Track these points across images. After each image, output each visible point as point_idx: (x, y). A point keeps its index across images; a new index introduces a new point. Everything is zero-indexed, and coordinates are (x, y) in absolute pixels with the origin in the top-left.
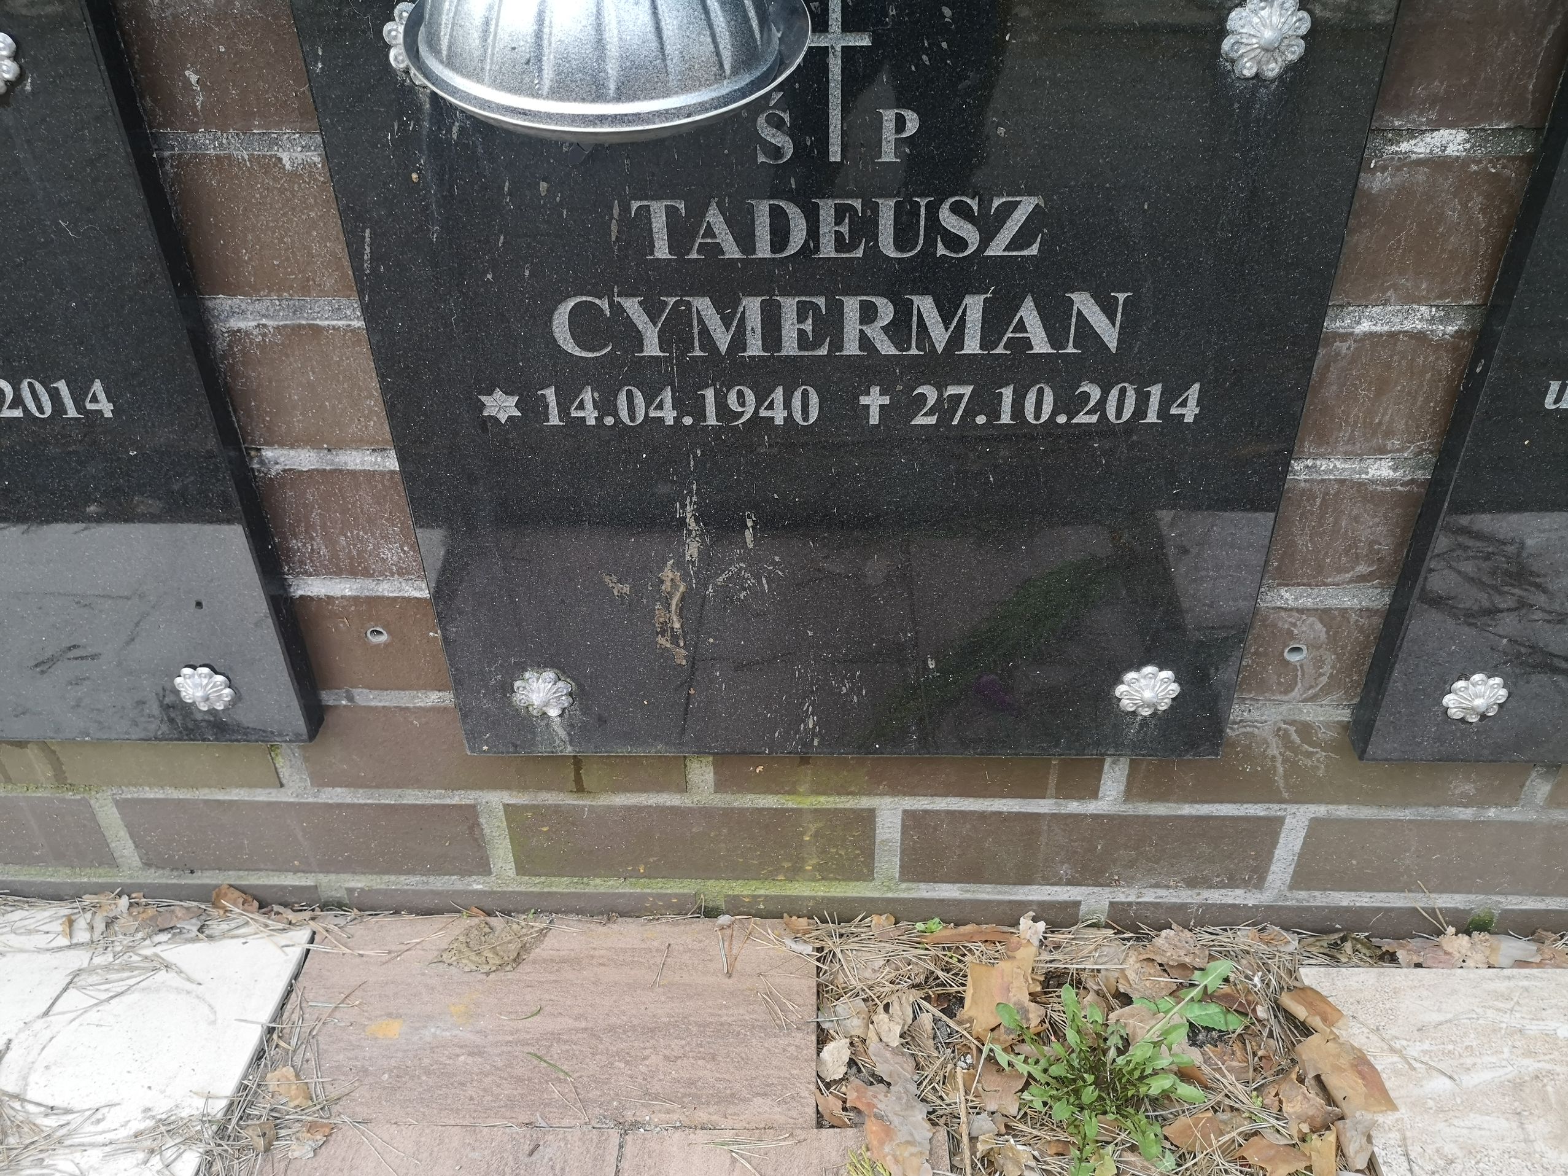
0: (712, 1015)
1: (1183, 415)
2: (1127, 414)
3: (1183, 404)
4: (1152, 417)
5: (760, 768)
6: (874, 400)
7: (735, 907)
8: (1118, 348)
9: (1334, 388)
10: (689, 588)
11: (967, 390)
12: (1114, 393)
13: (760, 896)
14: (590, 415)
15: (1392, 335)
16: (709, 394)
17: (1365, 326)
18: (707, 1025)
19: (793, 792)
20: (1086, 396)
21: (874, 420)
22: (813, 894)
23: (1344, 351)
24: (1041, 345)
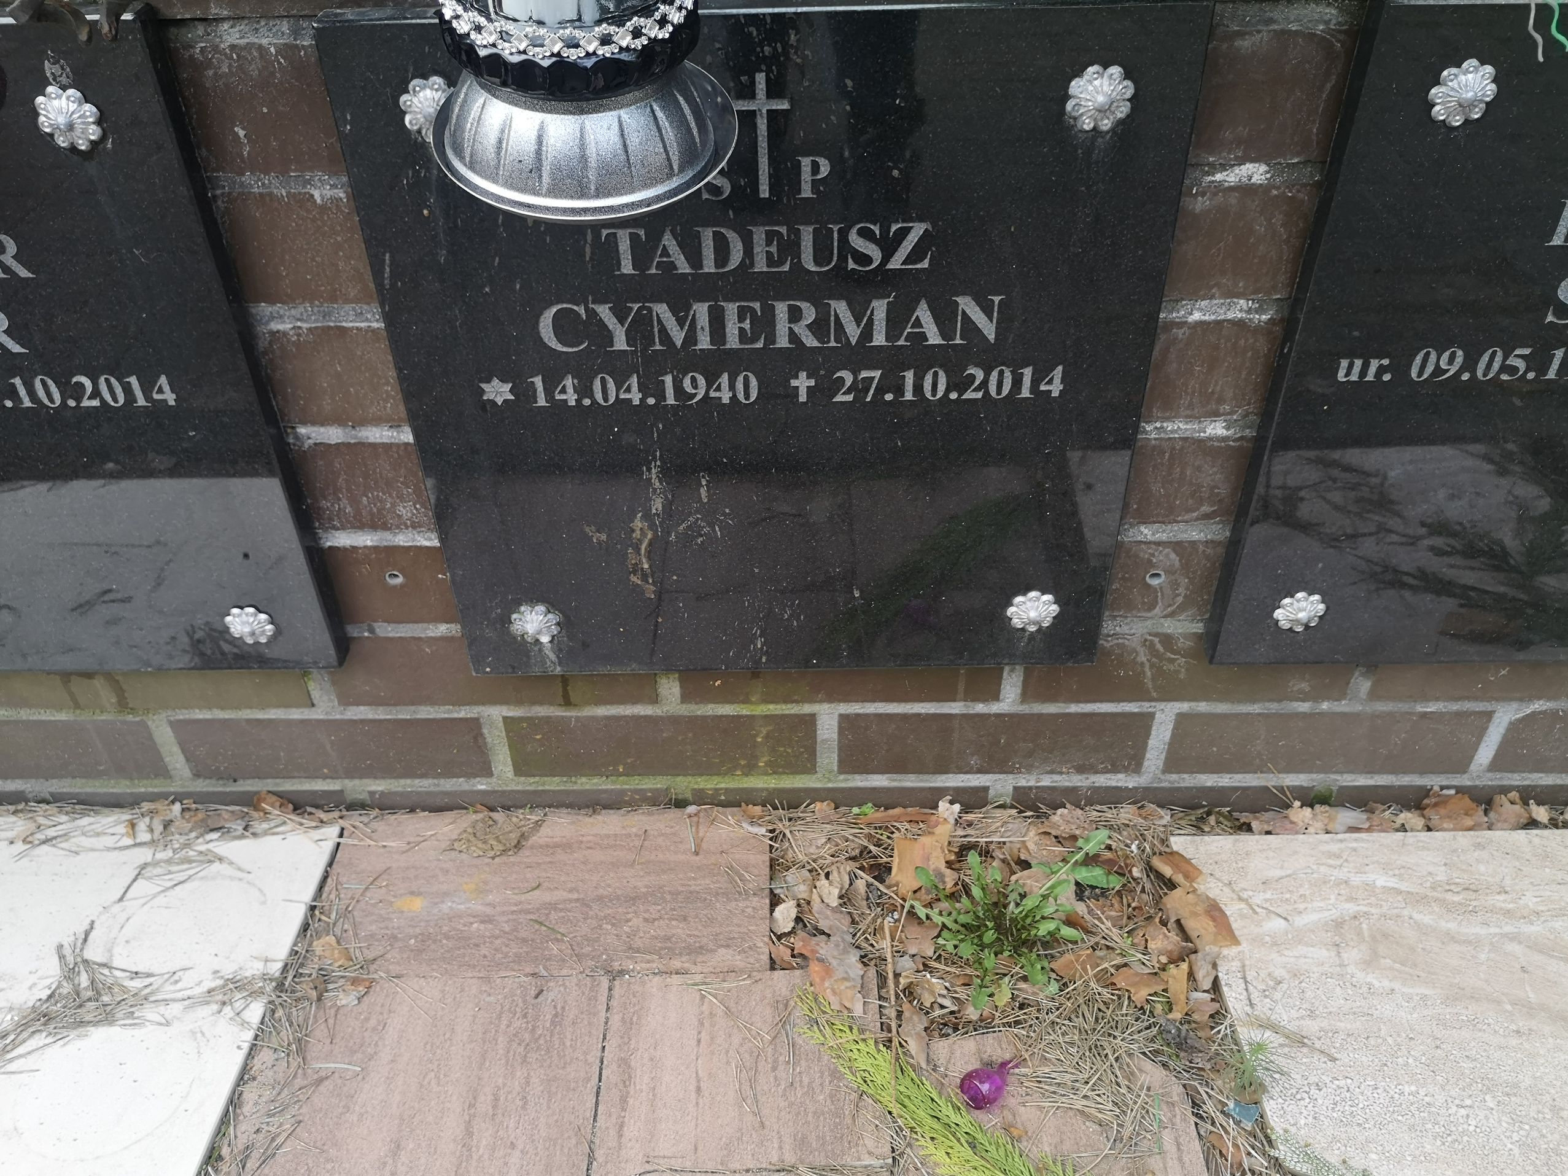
0: (683, 885)
1: (1050, 391)
2: (1006, 390)
3: (1050, 382)
4: (1025, 393)
5: (719, 682)
6: (803, 383)
7: (700, 798)
8: (996, 339)
9: (1175, 365)
10: (655, 536)
11: (877, 374)
12: (995, 374)
13: (721, 789)
14: (571, 398)
15: (1218, 323)
16: (668, 380)
17: (1197, 316)
18: (679, 893)
19: (747, 701)
20: (973, 377)
21: (803, 398)
22: (766, 786)
23: (1181, 336)
24: (934, 338)
